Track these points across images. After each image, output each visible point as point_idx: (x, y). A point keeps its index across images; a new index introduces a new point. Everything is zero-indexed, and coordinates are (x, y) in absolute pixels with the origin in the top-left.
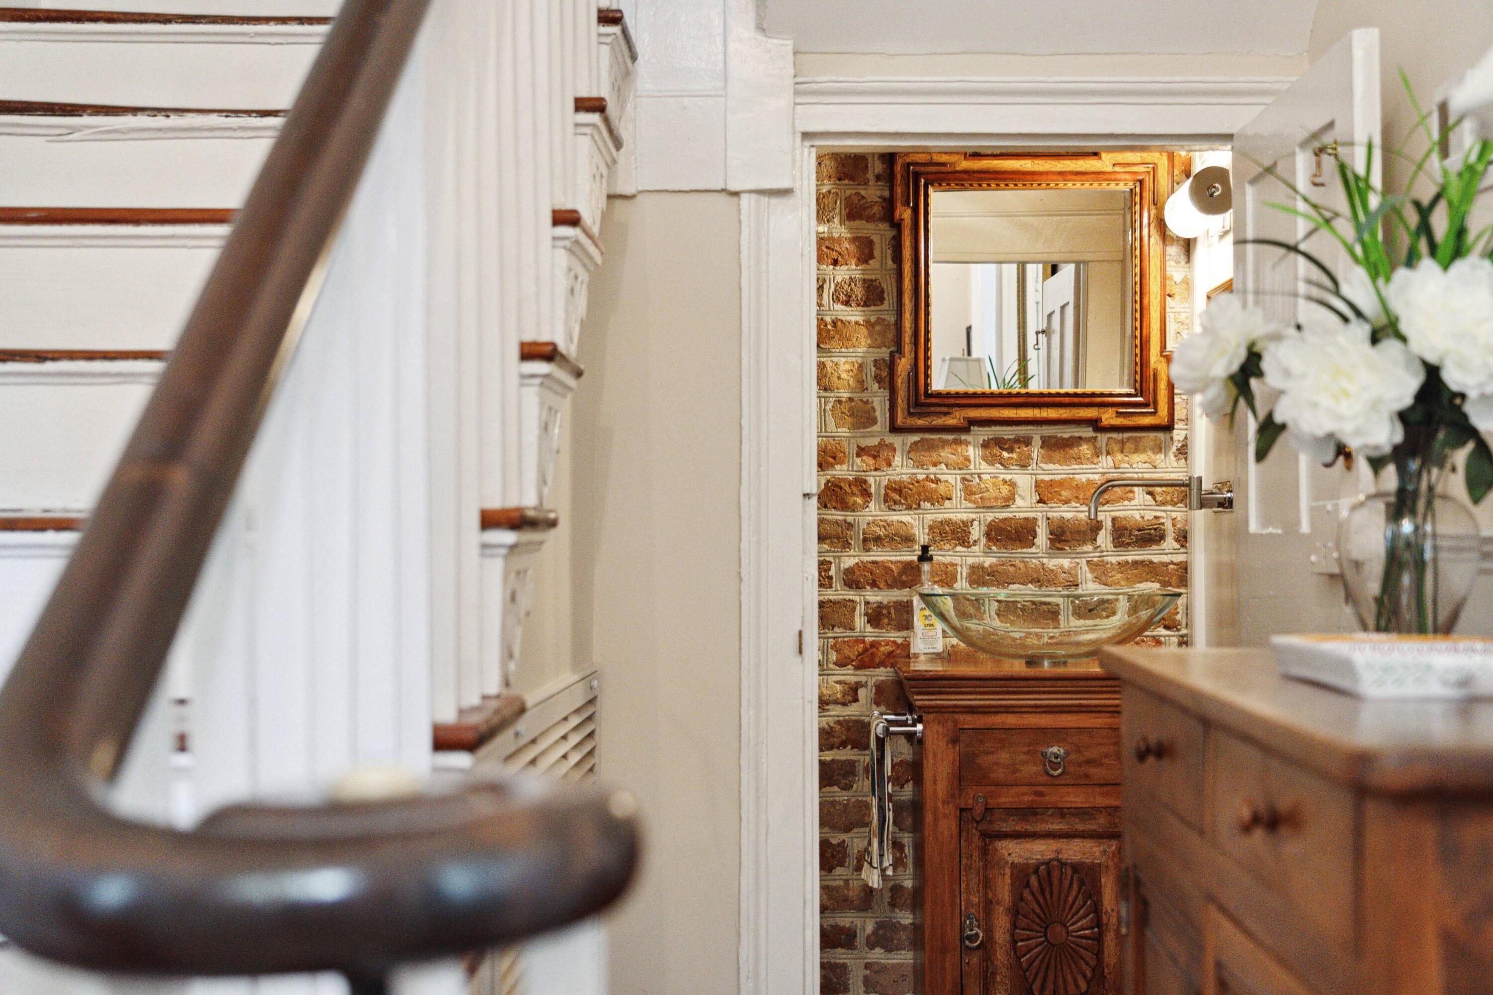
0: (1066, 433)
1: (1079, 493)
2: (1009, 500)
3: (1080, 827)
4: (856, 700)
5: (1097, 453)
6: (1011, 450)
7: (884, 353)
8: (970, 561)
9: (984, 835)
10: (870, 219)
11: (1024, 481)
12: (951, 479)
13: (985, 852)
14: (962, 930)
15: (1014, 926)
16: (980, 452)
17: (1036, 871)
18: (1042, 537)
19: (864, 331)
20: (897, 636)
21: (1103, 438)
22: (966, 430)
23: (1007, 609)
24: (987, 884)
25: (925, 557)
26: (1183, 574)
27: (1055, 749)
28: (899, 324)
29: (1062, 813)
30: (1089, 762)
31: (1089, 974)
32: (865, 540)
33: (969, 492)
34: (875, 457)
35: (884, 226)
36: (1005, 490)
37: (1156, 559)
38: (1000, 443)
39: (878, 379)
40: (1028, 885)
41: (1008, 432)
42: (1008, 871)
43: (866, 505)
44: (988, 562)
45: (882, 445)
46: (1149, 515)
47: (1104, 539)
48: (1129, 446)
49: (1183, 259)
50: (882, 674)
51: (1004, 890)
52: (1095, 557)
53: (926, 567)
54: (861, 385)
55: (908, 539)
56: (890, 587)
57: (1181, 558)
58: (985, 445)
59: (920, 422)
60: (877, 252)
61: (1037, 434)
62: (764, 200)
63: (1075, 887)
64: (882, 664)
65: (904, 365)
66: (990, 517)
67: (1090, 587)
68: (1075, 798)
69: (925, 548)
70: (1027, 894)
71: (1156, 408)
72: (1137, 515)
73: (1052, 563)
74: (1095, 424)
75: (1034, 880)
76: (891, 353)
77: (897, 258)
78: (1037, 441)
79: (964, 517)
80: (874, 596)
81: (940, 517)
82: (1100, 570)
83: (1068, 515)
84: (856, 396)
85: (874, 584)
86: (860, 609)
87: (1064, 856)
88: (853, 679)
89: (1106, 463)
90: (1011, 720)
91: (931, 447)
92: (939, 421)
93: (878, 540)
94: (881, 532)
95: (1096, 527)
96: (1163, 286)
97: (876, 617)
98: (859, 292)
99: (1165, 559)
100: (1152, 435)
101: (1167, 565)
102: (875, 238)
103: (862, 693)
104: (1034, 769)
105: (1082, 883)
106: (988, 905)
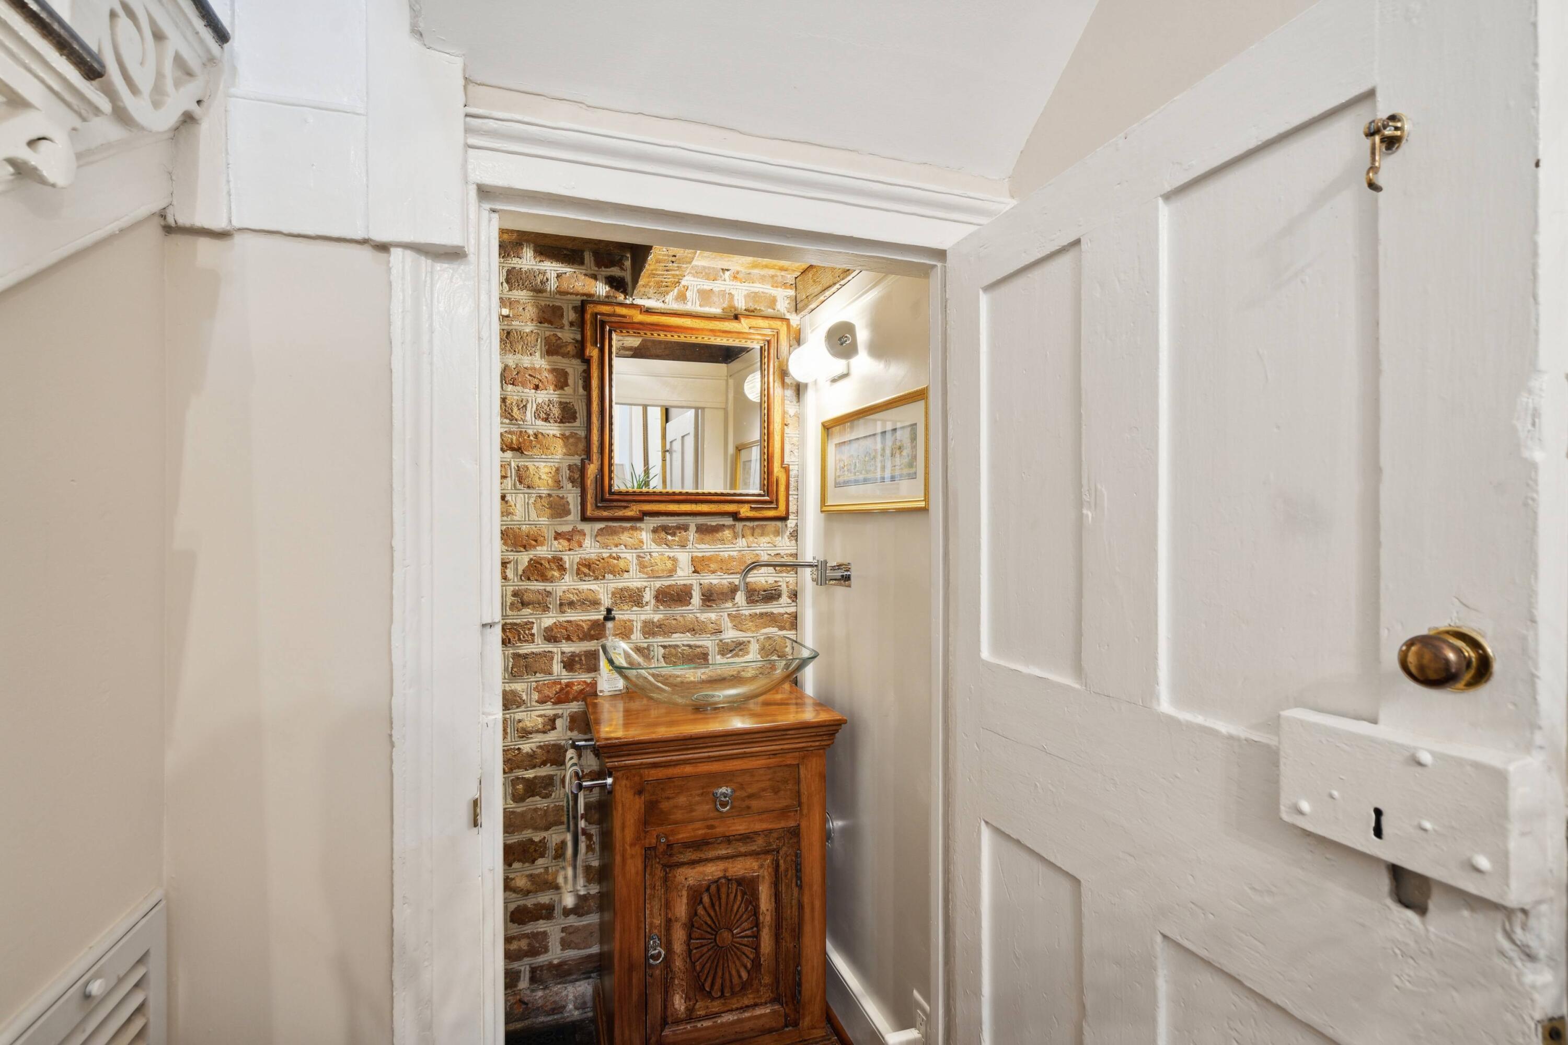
0: (713, 522)
1: (724, 566)
2: (672, 572)
3: (743, 849)
4: (554, 728)
5: (735, 536)
6: (674, 534)
7: (576, 460)
8: (643, 617)
9: (664, 866)
10: (564, 355)
11: (683, 557)
12: (629, 557)
13: (665, 880)
14: (646, 950)
15: (690, 937)
16: (650, 535)
17: (708, 889)
18: (696, 599)
19: (560, 443)
20: (586, 677)
21: (739, 525)
22: (640, 519)
23: (672, 656)
24: (668, 905)
25: (609, 617)
26: (794, 622)
27: (723, 790)
28: (588, 438)
29: (728, 840)
30: (751, 796)
31: (749, 965)
32: (561, 605)
33: (642, 566)
34: (569, 540)
35: (576, 362)
36: (669, 564)
37: (775, 611)
38: (665, 529)
39: (572, 480)
40: (701, 902)
41: (671, 521)
42: (685, 893)
43: (562, 577)
44: (657, 617)
45: (575, 531)
46: (771, 580)
47: (740, 597)
48: (758, 531)
49: (794, 399)
50: (575, 707)
51: (681, 909)
52: (733, 611)
53: (610, 625)
54: (558, 484)
55: (595, 603)
56: (581, 639)
57: (793, 610)
58: (655, 531)
59: (605, 514)
60: (570, 381)
61: (692, 522)
62: (425, 263)
63: (739, 898)
64: (575, 699)
65: (592, 469)
66: (658, 584)
67: (730, 634)
68: (740, 827)
69: (609, 611)
70: (701, 911)
71: (777, 504)
72: (763, 580)
73: (703, 617)
74: (735, 516)
75: (706, 899)
76: (582, 461)
77: (587, 386)
78: (693, 528)
79: (639, 584)
80: (569, 648)
81: (621, 585)
82: (737, 621)
83: (715, 582)
84: (554, 493)
85: (568, 638)
86: (557, 658)
87: (728, 874)
88: (551, 713)
89: (741, 543)
90: (688, 769)
91: (614, 532)
92: (620, 513)
93: (571, 604)
94: (575, 598)
95: (734, 590)
96: (783, 418)
97: (570, 663)
98: (556, 411)
99: (782, 610)
100: (773, 523)
101: (782, 615)
102: (570, 370)
103: (559, 723)
104: (706, 807)
105: (744, 893)
106: (669, 923)
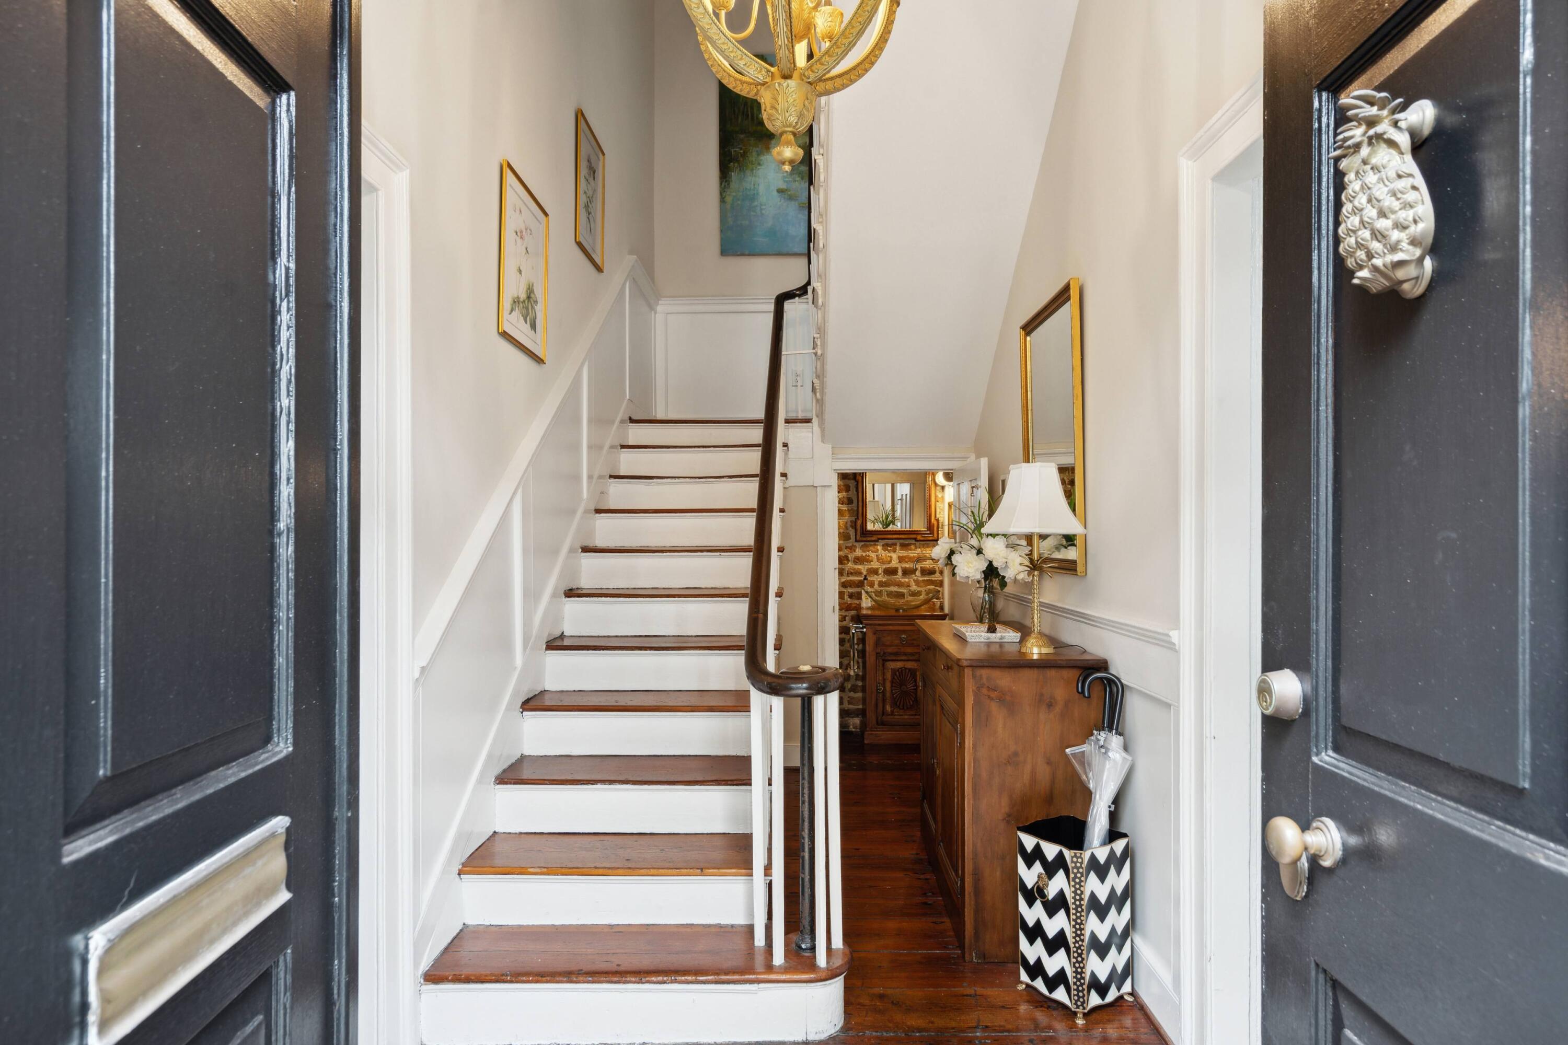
0: (907, 542)
1: (910, 559)
2: (890, 562)
3: (911, 658)
4: (845, 620)
5: (916, 548)
6: (890, 547)
7: (853, 519)
8: (879, 580)
9: (884, 660)
10: (849, 479)
11: (895, 557)
12: (873, 555)
13: (883, 665)
14: (877, 687)
15: (892, 686)
16: (881, 547)
17: (898, 670)
18: (900, 573)
19: (847, 512)
20: (857, 602)
21: (918, 543)
22: (877, 541)
23: (890, 594)
24: (884, 674)
25: (865, 578)
26: (941, 584)
27: (903, 636)
28: (858, 510)
29: (905, 654)
30: (914, 640)
31: (913, 699)
32: (848, 573)
33: (878, 559)
34: (851, 549)
35: (853, 481)
36: (889, 559)
37: (933, 579)
38: (887, 545)
39: (851, 526)
40: (896, 675)
41: (890, 542)
42: (890, 671)
43: (848, 563)
44: (884, 580)
45: (853, 545)
46: (931, 566)
47: (918, 573)
48: (925, 545)
49: (941, 490)
50: (853, 613)
51: (889, 676)
52: (915, 578)
53: (866, 582)
54: (847, 528)
55: (860, 573)
56: (855, 587)
57: (940, 579)
58: (883, 546)
59: (864, 539)
60: (851, 489)
61: (898, 542)
62: (824, 488)
63: (909, 675)
64: (853, 610)
65: (859, 522)
66: (884, 567)
67: (914, 587)
68: (909, 650)
69: (865, 576)
70: (895, 677)
71: (933, 534)
72: (928, 566)
73: (903, 580)
74: (916, 539)
75: (897, 673)
76: (856, 519)
77: (857, 491)
78: (898, 544)
79: (877, 567)
80: (851, 590)
81: (870, 567)
82: (917, 582)
83: (908, 566)
84: (845, 531)
85: (850, 587)
86: (846, 594)
87: (906, 666)
88: (844, 614)
89: (919, 550)
90: (891, 628)
91: (867, 546)
92: (869, 539)
93: (852, 574)
94: (853, 571)
95: (916, 569)
96: (936, 499)
97: (851, 596)
98: (846, 501)
99: (936, 579)
100: (932, 542)
101: (936, 580)
102: (851, 485)
103: (847, 618)
104: (897, 641)
105: (911, 674)
106: (884, 680)
